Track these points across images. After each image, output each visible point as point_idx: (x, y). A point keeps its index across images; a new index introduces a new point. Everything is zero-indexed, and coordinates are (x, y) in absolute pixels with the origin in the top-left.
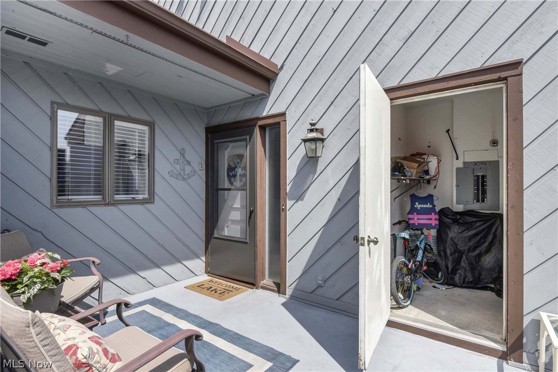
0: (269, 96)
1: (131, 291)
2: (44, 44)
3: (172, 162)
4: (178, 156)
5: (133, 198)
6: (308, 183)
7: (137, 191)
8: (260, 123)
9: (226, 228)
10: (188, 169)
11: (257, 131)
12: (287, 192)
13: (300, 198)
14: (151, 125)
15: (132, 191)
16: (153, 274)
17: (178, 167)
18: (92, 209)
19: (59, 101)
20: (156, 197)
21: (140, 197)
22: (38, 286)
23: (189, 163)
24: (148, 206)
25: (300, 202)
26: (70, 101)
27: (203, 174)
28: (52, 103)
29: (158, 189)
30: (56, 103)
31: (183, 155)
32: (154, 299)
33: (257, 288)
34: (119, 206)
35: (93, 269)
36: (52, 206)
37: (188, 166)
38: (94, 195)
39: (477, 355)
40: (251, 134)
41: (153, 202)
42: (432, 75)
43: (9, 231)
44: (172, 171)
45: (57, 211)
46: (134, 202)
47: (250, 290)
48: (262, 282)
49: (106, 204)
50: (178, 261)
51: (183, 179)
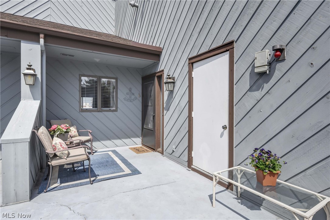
0: (159, 62)
1: (108, 146)
2: (73, 56)
3: (126, 94)
4: (128, 91)
5: (110, 109)
6: (171, 103)
7: (111, 106)
8: (157, 75)
9: (149, 124)
10: (133, 97)
11: (156, 79)
12: (165, 107)
13: (168, 110)
14: (116, 79)
15: (110, 106)
16: (118, 142)
17: (128, 96)
18: (93, 113)
19: (81, 74)
20: (118, 109)
21: (112, 109)
22: (59, 132)
23: (133, 94)
24: (115, 113)
25: (168, 112)
26: (86, 74)
27: (140, 99)
28: (80, 75)
29: (119, 106)
30: (81, 75)
31: (130, 91)
32: (115, 150)
33: (156, 151)
34: (103, 112)
35: (90, 134)
36: (80, 111)
37: (133, 96)
38: (95, 108)
39: (219, 186)
40: (154, 80)
41: (117, 111)
42: (207, 50)
43: (66, 119)
44: (125, 98)
45: (81, 113)
46: (110, 111)
47: (153, 152)
48: (158, 149)
49: (99, 111)
50: (129, 137)
51: (131, 101)
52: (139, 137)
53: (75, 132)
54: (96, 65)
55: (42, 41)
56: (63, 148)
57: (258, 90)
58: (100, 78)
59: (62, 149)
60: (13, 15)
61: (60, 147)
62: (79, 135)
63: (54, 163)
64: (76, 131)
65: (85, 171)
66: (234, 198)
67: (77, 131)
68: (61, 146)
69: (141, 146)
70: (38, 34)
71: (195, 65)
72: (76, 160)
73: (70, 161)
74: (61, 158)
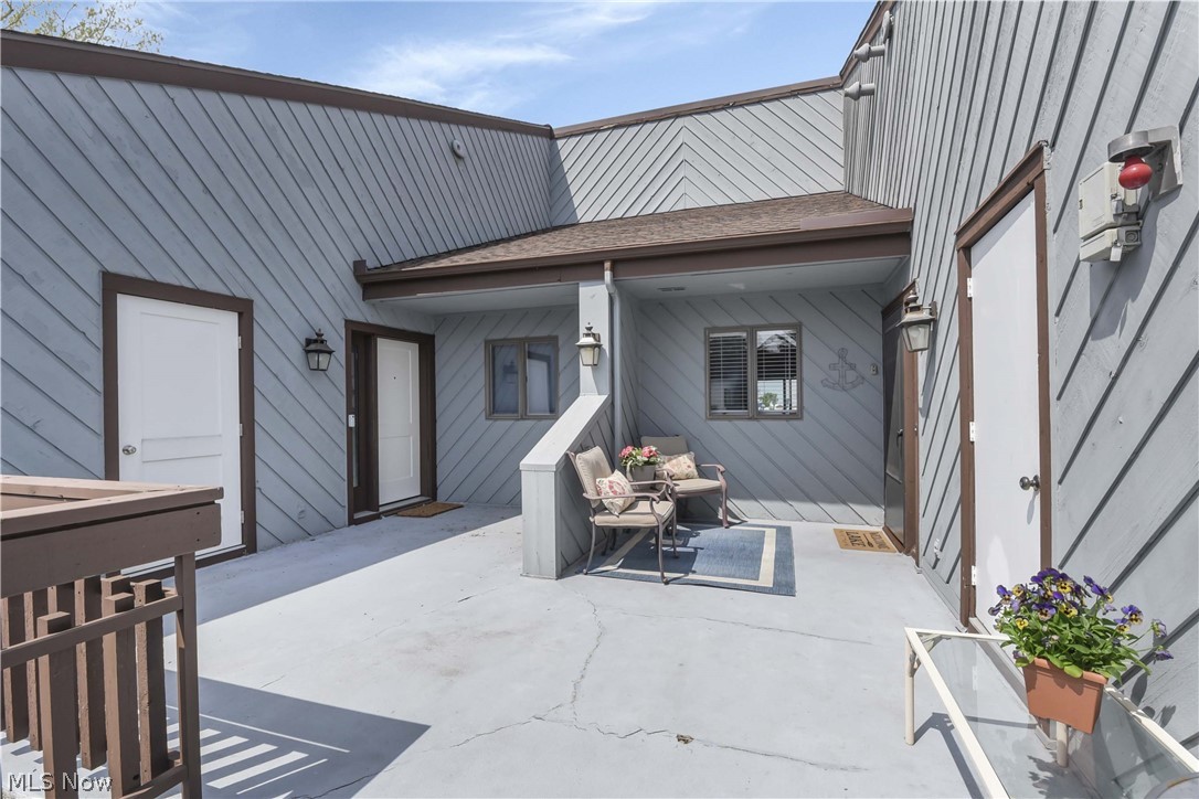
0: (910, 257)
1: (775, 516)
2: (683, 289)
3: (827, 369)
4: (836, 359)
6: (931, 392)
10: (851, 375)
12: (920, 404)
13: (927, 414)
14: (798, 326)
16: (806, 508)
17: (835, 374)
18: (739, 423)
19: (709, 326)
20: (805, 412)
24: (795, 423)
25: (927, 421)
27: (878, 380)
28: (705, 329)
29: (807, 402)
30: (709, 329)
31: (842, 357)
32: (788, 527)
33: (906, 554)
34: (764, 421)
35: (719, 475)
36: (706, 418)
37: (852, 372)
41: (801, 418)
43: (678, 436)
44: (826, 379)
45: (710, 422)
46: (781, 417)
49: (750, 419)
50: (842, 500)
51: (844, 389)
52: (878, 506)
53: (689, 467)
54: (742, 299)
55: (608, 275)
56: (615, 492)
57: (1113, 332)
58: (753, 330)
59: (611, 494)
60: (621, 218)
61: (608, 489)
62: (700, 477)
63: (599, 520)
64: (693, 465)
65: (677, 558)
66: (1030, 758)
67: (697, 466)
68: (611, 487)
69: (879, 529)
70: (601, 263)
71: (975, 252)
72: (635, 522)
73: (625, 522)
74: (611, 514)
